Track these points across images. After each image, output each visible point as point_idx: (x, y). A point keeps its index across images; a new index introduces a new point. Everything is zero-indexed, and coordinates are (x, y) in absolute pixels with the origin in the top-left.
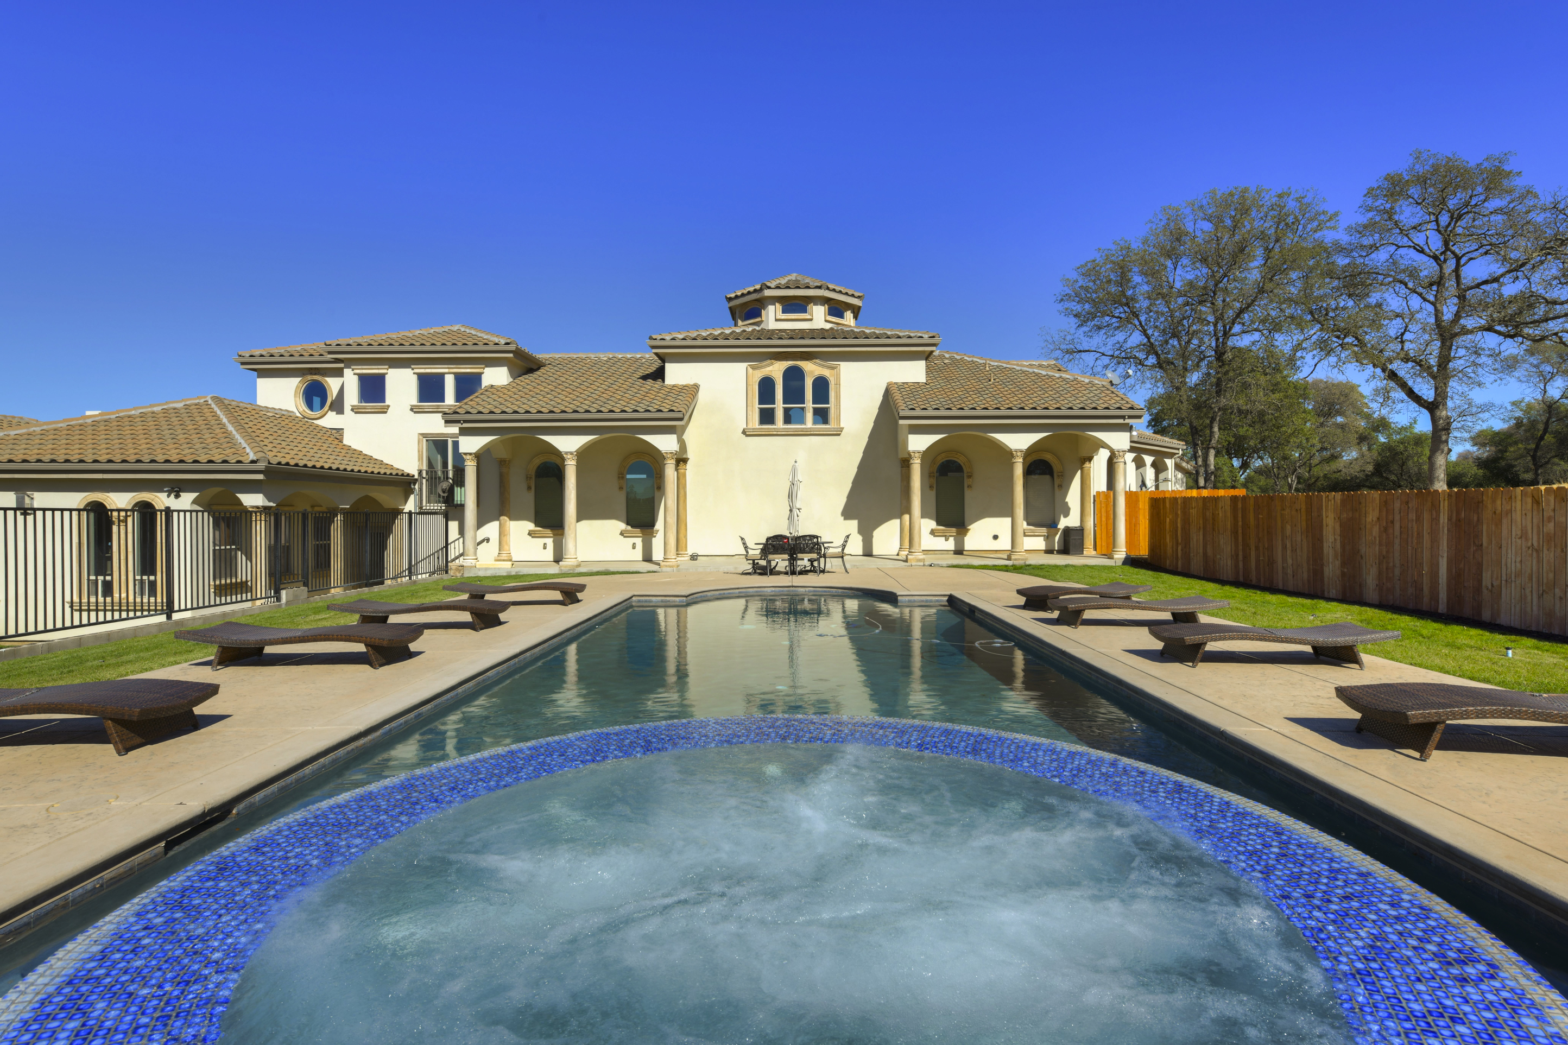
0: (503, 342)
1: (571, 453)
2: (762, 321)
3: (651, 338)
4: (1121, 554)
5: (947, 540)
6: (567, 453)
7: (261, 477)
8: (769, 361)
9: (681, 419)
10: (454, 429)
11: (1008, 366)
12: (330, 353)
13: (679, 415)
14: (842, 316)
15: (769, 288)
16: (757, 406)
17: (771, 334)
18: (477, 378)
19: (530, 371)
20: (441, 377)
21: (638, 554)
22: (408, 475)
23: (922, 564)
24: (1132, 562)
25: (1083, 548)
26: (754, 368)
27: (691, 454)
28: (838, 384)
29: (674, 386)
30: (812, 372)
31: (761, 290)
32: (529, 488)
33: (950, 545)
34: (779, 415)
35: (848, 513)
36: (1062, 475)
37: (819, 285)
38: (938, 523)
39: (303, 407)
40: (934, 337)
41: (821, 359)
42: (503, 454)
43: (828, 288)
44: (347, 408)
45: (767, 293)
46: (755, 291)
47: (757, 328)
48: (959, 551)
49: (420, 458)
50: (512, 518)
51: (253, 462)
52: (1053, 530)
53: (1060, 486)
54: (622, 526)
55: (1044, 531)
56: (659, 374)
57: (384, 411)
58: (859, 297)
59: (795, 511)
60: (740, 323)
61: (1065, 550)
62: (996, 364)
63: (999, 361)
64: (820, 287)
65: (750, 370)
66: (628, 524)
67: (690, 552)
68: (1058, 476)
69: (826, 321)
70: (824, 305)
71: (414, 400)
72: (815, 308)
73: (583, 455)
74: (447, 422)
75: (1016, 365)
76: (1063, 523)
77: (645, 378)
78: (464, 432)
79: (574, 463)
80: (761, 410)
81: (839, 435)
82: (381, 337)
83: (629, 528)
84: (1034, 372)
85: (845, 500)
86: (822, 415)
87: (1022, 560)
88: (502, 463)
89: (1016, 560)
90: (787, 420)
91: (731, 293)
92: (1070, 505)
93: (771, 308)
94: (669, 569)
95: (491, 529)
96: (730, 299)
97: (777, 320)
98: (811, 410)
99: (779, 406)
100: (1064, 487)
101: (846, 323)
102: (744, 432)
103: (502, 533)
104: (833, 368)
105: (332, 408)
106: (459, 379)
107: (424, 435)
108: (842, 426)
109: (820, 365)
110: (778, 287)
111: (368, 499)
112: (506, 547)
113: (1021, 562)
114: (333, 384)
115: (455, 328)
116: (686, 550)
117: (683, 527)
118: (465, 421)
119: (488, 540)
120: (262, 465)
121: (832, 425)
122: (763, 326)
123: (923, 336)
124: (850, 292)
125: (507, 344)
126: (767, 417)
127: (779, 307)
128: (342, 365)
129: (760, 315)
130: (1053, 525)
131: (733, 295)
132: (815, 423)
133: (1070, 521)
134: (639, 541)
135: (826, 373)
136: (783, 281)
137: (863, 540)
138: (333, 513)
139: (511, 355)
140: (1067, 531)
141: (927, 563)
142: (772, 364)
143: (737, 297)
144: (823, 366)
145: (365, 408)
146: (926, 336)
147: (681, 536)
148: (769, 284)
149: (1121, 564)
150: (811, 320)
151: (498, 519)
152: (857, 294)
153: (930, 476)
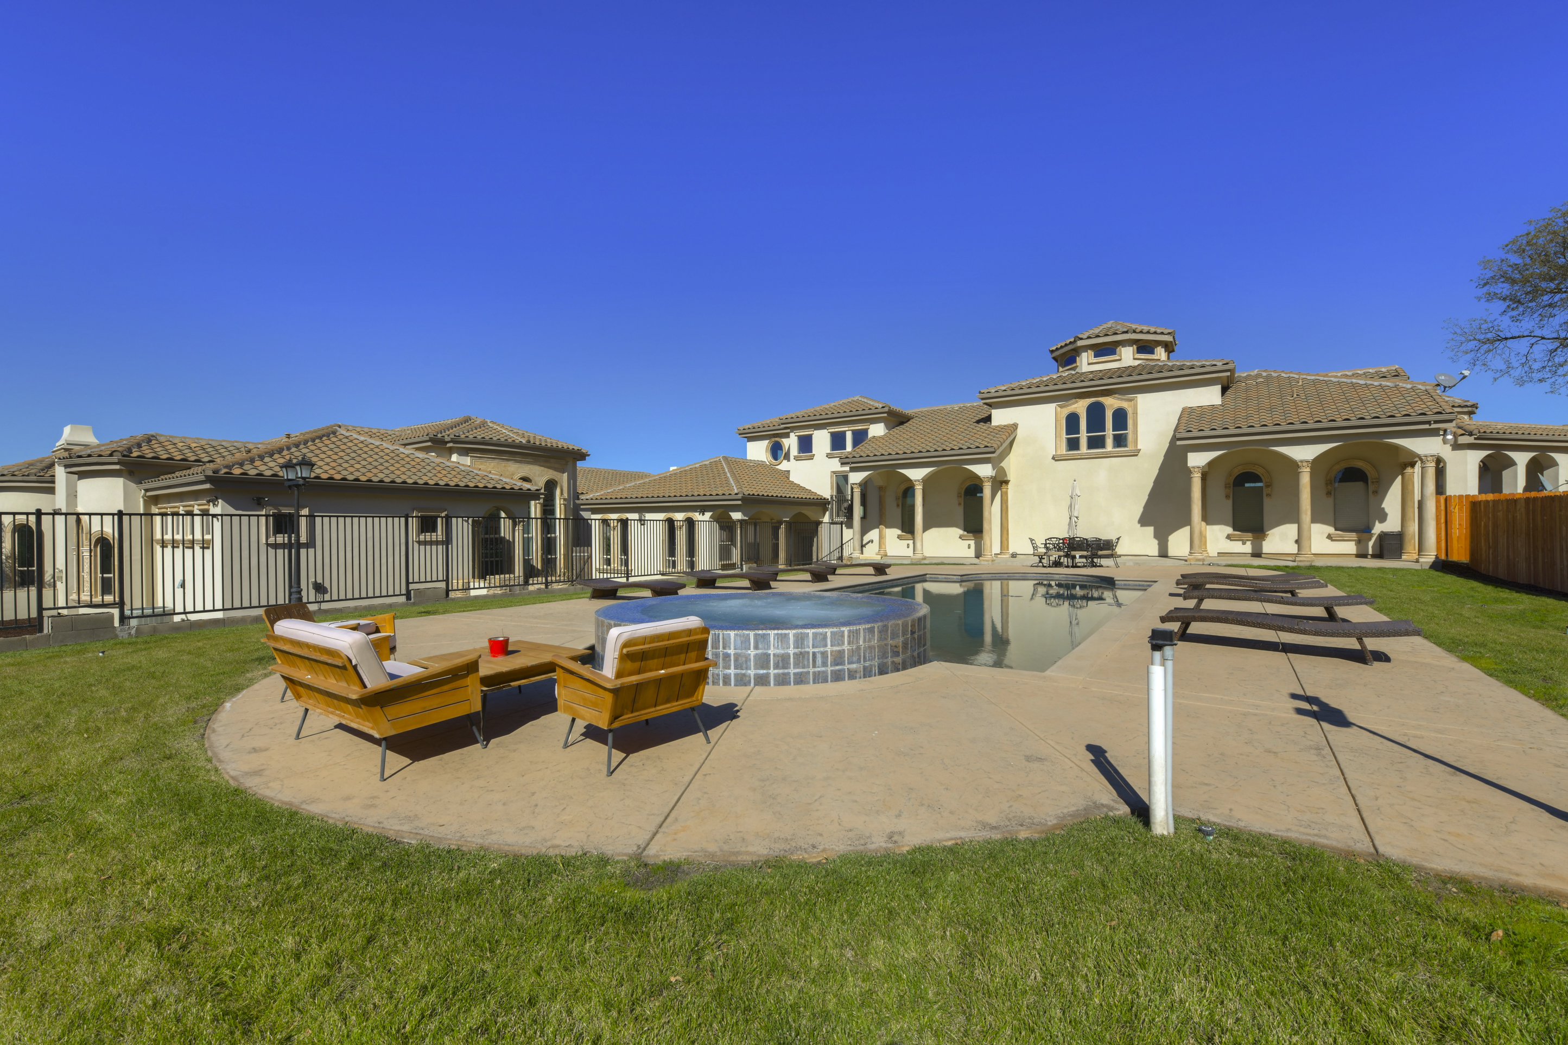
0: (881, 406)
1: (919, 481)
2: (1077, 366)
3: (980, 393)
4: (1429, 558)
5: (1244, 544)
6: (916, 481)
7: (739, 502)
8: (1074, 400)
9: (993, 453)
10: (847, 468)
11: (1325, 379)
12: (782, 424)
13: (992, 450)
14: (1152, 352)
15: (1081, 339)
16: (1064, 436)
17: (1082, 377)
18: (865, 432)
19: (902, 423)
20: (844, 433)
21: (971, 553)
22: (825, 499)
23: (1201, 563)
24: (1443, 566)
25: (1401, 553)
26: (1061, 407)
27: (1011, 476)
28: (1135, 413)
29: (998, 426)
30: (1112, 405)
31: (1075, 341)
32: (898, 505)
33: (1248, 548)
34: (1084, 442)
35: (1144, 521)
36: (1378, 481)
37: (1125, 330)
38: (1234, 530)
39: (770, 458)
40: (1227, 364)
41: (1119, 394)
42: (879, 482)
43: (1134, 332)
44: (792, 457)
45: (1080, 343)
46: (1071, 343)
47: (1073, 372)
48: (1257, 554)
49: (832, 488)
50: (887, 527)
51: (736, 494)
52: (1365, 535)
53: (1375, 492)
54: (961, 532)
55: (1354, 535)
56: (988, 419)
57: (811, 458)
58: (1169, 333)
59: (1074, 519)
60: (1061, 369)
61: (1379, 555)
62: (1313, 378)
63: (1317, 375)
64: (1126, 332)
65: (1059, 409)
66: (965, 530)
67: (1011, 551)
68: (1373, 482)
69: (1134, 359)
70: (1132, 346)
71: (829, 451)
72: (1123, 349)
73: (926, 481)
74: (842, 464)
75: (1335, 376)
76: (1378, 528)
77: (978, 422)
78: (853, 470)
79: (921, 487)
80: (1068, 440)
81: (1137, 455)
82: (810, 410)
83: (966, 533)
84: (1352, 383)
85: (1142, 510)
86: (1120, 441)
87: (1308, 561)
88: (881, 488)
89: (1300, 561)
90: (1090, 446)
91: (1054, 346)
92: (1387, 510)
93: (1084, 355)
94: (986, 563)
95: (874, 534)
96: (1052, 352)
97: (1089, 364)
98: (1111, 437)
99: (1083, 435)
100: (1381, 492)
101: (1156, 358)
102: (1053, 458)
103: (881, 537)
104: (1131, 400)
105: (785, 458)
106: (855, 433)
107: (834, 472)
108: (1139, 448)
109: (1119, 399)
110: (1089, 338)
111: (800, 514)
112: (883, 546)
113: (1308, 564)
114: (786, 442)
115: (855, 399)
116: (1008, 550)
117: (1005, 532)
118: (852, 463)
119: (872, 541)
120: (740, 496)
121: (1130, 447)
122: (1078, 370)
123: (1218, 364)
124: (1159, 331)
125: (883, 407)
126: (1073, 444)
127: (1091, 353)
128: (789, 431)
129: (1075, 361)
130: (1368, 530)
131: (1054, 348)
132: (1114, 447)
133: (1391, 524)
134: (972, 543)
135: (1124, 405)
136: (1096, 331)
137: (1159, 544)
138: (781, 523)
139: (886, 415)
140: (1383, 536)
141: (1206, 563)
142: (1077, 402)
143: (1057, 349)
144: (1122, 399)
145: (801, 457)
146: (1219, 364)
147: (1004, 539)
148: (1081, 336)
149: (1427, 567)
150: (1120, 360)
151: (878, 528)
152: (1166, 331)
153: (1226, 487)
